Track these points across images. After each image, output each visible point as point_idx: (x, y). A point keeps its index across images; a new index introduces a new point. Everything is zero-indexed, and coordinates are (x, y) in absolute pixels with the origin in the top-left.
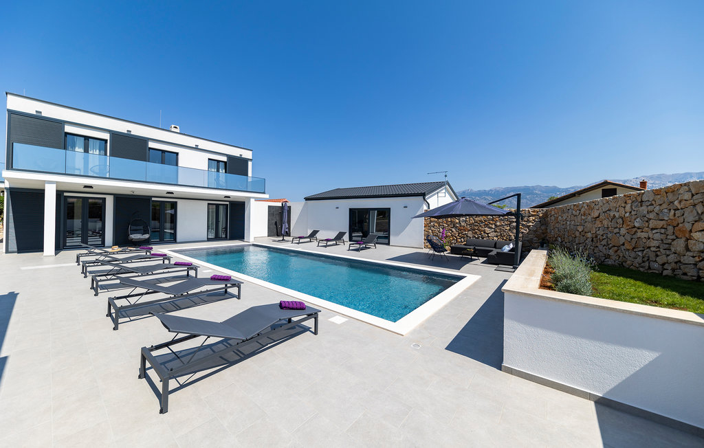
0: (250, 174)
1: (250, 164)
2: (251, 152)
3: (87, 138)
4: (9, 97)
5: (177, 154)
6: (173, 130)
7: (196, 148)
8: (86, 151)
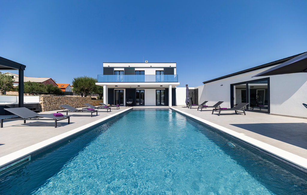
0: (175, 73)
1: (175, 70)
2: (176, 64)
3: (119, 71)
4: (104, 64)
5: (144, 71)
6: (146, 62)
7: (151, 67)
8: (119, 74)
